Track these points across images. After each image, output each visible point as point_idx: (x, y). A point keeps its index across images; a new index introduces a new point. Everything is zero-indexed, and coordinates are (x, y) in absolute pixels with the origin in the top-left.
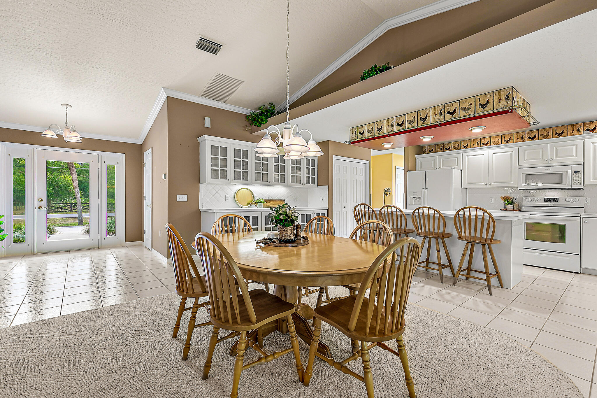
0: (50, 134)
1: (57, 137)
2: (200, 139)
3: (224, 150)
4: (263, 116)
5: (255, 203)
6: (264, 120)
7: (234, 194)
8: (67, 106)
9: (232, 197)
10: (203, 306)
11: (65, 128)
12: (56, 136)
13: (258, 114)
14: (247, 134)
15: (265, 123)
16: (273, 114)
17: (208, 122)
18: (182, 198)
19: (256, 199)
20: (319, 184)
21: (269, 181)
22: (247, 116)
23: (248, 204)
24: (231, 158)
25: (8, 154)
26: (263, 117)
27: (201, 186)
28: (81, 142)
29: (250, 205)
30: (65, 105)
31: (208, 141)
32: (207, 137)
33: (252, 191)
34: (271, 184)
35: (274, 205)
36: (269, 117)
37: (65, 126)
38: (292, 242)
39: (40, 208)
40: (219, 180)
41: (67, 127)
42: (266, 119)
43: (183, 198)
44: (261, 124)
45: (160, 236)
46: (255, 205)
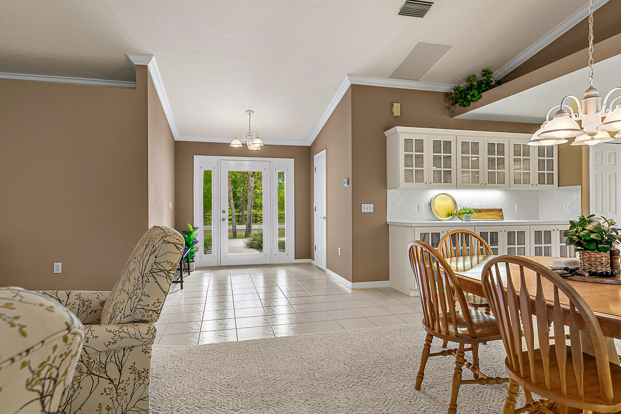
0: (236, 144)
1: (242, 146)
2: (387, 133)
3: (420, 142)
4: (474, 90)
5: (459, 215)
6: (477, 96)
7: (430, 203)
8: (250, 112)
9: (427, 207)
10: (451, 354)
11: (249, 136)
12: (241, 144)
13: (465, 89)
14: (446, 118)
15: (478, 99)
16: (489, 86)
17: (397, 109)
18: (367, 208)
19: (459, 208)
20: (560, 185)
21: (480, 183)
22: (447, 95)
23: (449, 215)
24: (428, 154)
25: (200, 167)
26: (475, 92)
27: (389, 192)
28: (261, 149)
29: (451, 217)
30: (248, 111)
31: (401, 134)
32: (399, 129)
33: (455, 198)
34: (483, 187)
35: (486, 217)
36: (484, 91)
37: (249, 134)
38: (606, 275)
39: (223, 220)
40: (415, 184)
41: (250, 135)
42: (480, 94)
43: (369, 208)
44: (469, 102)
45: (339, 254)
46: (459, 217)
